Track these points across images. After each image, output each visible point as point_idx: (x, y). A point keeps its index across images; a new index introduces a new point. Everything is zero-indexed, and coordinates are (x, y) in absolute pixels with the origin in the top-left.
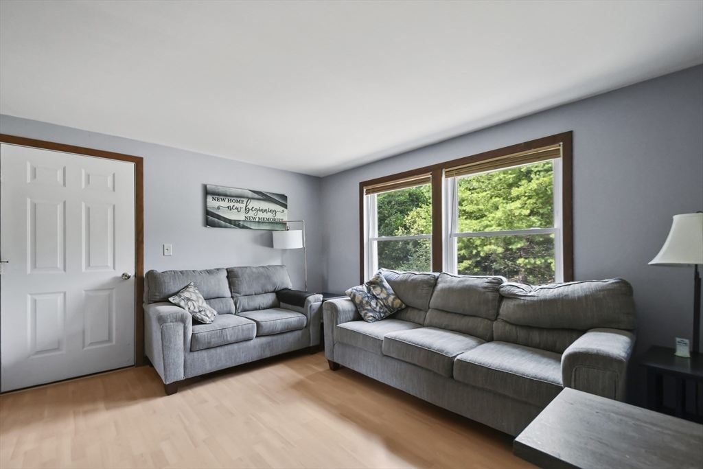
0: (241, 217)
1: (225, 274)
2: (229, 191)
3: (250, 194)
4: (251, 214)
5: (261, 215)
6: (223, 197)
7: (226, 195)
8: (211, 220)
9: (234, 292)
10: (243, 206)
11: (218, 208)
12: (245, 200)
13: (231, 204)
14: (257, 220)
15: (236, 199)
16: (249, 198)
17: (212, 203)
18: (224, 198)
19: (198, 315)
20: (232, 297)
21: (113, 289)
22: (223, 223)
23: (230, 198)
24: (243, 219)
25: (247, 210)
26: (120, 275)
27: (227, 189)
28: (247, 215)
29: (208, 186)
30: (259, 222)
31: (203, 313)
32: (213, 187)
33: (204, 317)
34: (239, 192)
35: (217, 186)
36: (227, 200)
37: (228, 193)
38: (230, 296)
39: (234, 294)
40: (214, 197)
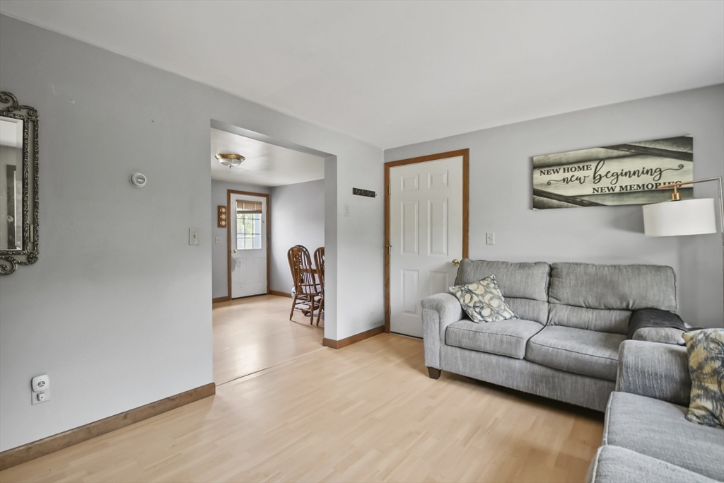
0: (586, 190)
1: (547, 270)
2: (564, 157)
3: (603, 153)
4: (605, 183)
5: (625, 181)
6: (555, 168)
7: (560, 164)
8: (541, 200)
9: (552, 297)
10: (590, 173)
11: (549, 184)
12: (593, 165)
13: (569, 175)
14: (617, 190)
15: (576, 166)
16: (601, 160)
17: (540, 179)
18: (558, 168)
19: (470, 311)
20: (548, 302)
21: (446, 273)
22: (555, 202)
23: (566, 167)
24: (590, 192)
25: (597, 178)
26: (451, 261)
27: (562, 155)
28: (596, 186)
29: (535, 159)
30: (620, 194)
31: (478, 310)
32: (541, 158)
33: (475, 314)
34: (582, 154)
35: (547, 155)
36: (562, 170)
37: (564, 160)
38: (546, 299)
39: (552, 300)
40: (543, 170)
